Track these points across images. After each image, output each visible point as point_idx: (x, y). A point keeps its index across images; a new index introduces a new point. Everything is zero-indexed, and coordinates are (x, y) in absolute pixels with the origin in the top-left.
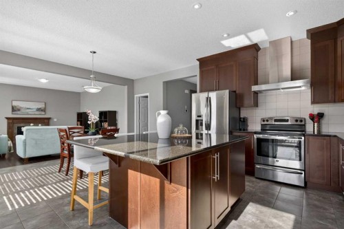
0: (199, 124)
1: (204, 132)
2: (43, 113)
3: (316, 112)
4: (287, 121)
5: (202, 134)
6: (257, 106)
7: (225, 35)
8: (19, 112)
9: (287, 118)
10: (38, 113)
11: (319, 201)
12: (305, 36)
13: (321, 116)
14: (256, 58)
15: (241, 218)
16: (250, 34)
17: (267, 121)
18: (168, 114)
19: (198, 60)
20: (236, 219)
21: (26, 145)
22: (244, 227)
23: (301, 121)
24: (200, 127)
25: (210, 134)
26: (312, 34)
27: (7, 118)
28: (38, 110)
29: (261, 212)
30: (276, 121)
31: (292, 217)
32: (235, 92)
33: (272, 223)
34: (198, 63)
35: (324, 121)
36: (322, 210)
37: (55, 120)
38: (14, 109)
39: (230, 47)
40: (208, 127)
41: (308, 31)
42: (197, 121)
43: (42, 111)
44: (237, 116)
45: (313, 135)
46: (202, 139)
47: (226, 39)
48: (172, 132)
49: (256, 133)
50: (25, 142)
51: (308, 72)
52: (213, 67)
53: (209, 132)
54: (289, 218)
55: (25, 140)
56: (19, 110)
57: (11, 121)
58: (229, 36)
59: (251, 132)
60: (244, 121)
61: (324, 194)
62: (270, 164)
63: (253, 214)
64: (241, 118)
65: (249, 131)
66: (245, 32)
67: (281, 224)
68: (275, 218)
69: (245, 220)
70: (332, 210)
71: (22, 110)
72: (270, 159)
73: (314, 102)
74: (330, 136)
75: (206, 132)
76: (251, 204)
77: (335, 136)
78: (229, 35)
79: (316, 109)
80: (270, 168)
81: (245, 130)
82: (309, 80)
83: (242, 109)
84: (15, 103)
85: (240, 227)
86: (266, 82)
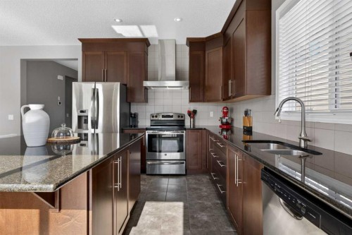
0: (83, 121)
1: (90, 131)
3: (192, 110)
4: (172, 117)
5: (86, 135)
6: (147, 102)
7: (118, 20)
9: (171, 114)
11: (196, 184)
12: (185, 43)
13: (195, 112)
14: (146, 53)
15: (140, 222)
16: (143, 27)
17: (156, 117)
18: (44, 109)
19: (80, 40)
20: (135, 225)
22: (144, 230)
23: (182, 117)
24: (84, 125)
25: (97, 134)
26: (190, 42)
29: (157, 209)
30: (163, 116)
31: (181, 204)
32: (126, 85)
33: (167, 216)
34: (80, 44)
35: (197, 117)
36: (199, 191)
39: (121, 35)
40: (95, 125)
41: (188, 39)
42: (80, 118)
44: (127, 111)
45: (190, 129)
46: (87, 140)
47: (118, 24)
48: (50, 135)
49: (147, 129)
51: (187, 75)
52: (100, 53)
53: (97, 131)
54: (178, 207)
58: (122, 23)
59: (143, 129)
60: (134, 117)
61: (198, 177)
62: (158, 158)
63: (150, 214)
64: (131, 114)
65: (139, 127)
66: (139, 23)
67: (174, 214)
68: (169, 210)
69: (144, 222)
70: (205, 189)
72: (157, 153)
73: (191, 100)
74: (201, 129)
75: (92, 131)
76: (147, 203)
77: (205, 129)
78: (121, 21)
79: (192, 107)
80: (158, 162)
81: (135, 126)
82: (188, 82)
83: (132, 104)
85: (141, 232)
86: (155, 79)
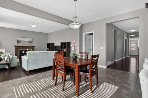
2: (31, 43)
8: (20, 43)
10: (29, 43)
21: (28, 62)
27: (15, 46)
28: (29, 42)
37: (37, 47)
38: (18, 42)
43: (31, 42)
50: (28, 61)
55: (28, 60)
56: (20, 42)
57: (17, 48)
71: (22, 42)
84: (19, 39)
